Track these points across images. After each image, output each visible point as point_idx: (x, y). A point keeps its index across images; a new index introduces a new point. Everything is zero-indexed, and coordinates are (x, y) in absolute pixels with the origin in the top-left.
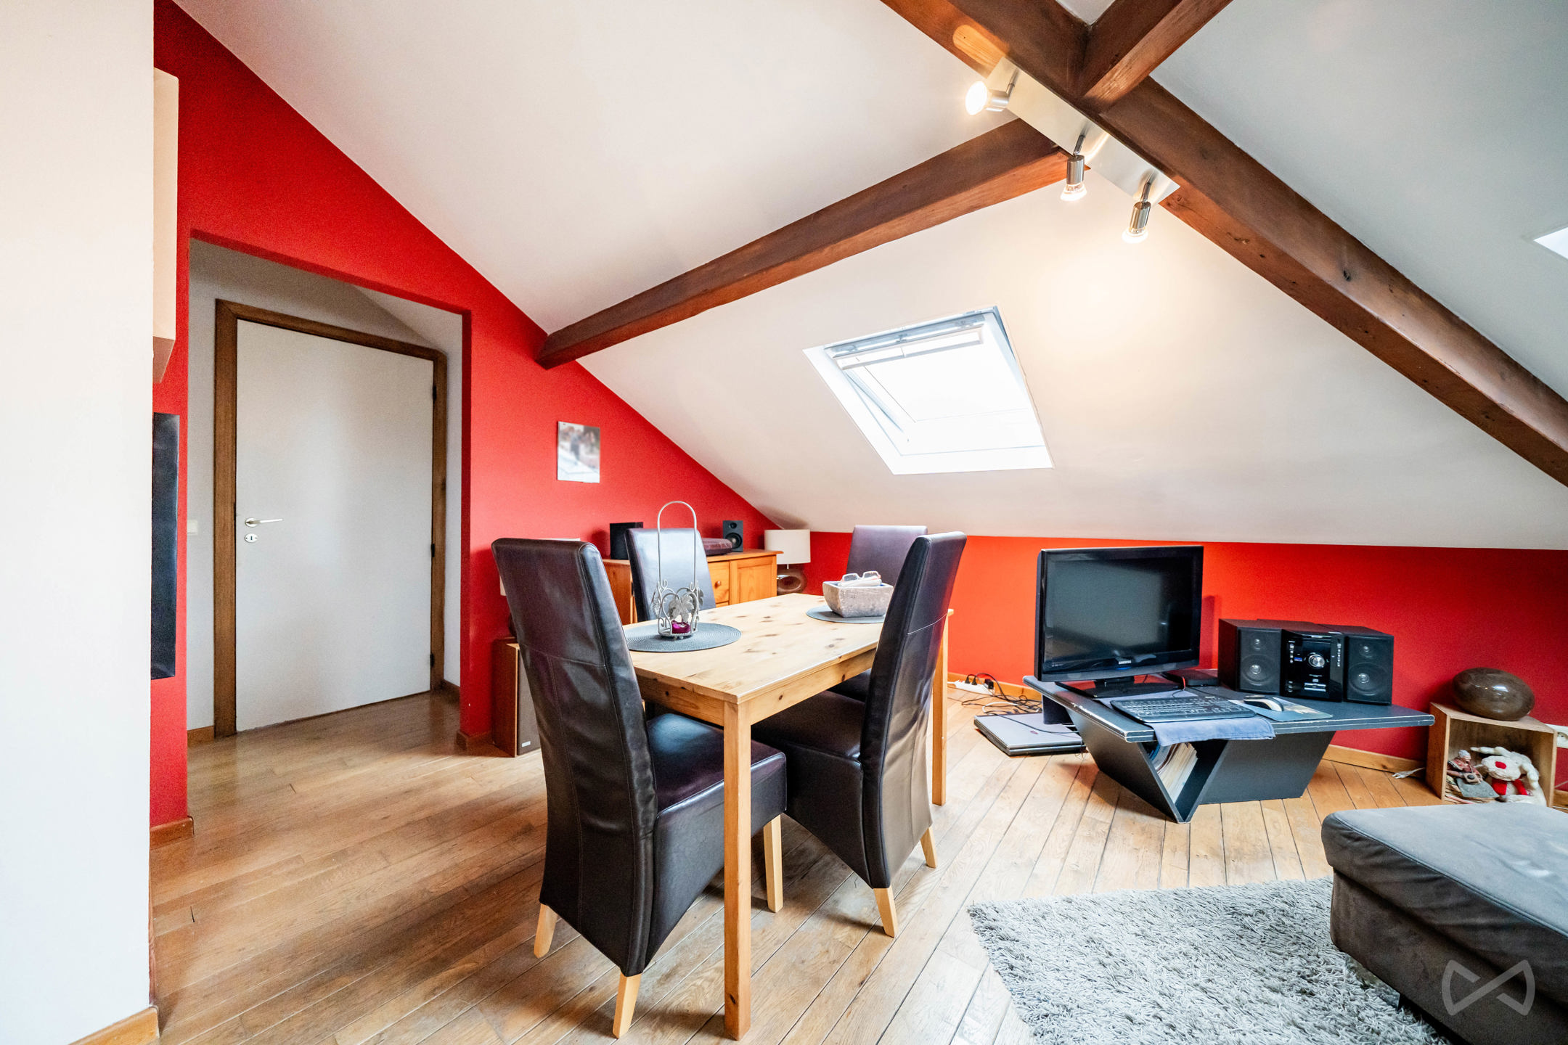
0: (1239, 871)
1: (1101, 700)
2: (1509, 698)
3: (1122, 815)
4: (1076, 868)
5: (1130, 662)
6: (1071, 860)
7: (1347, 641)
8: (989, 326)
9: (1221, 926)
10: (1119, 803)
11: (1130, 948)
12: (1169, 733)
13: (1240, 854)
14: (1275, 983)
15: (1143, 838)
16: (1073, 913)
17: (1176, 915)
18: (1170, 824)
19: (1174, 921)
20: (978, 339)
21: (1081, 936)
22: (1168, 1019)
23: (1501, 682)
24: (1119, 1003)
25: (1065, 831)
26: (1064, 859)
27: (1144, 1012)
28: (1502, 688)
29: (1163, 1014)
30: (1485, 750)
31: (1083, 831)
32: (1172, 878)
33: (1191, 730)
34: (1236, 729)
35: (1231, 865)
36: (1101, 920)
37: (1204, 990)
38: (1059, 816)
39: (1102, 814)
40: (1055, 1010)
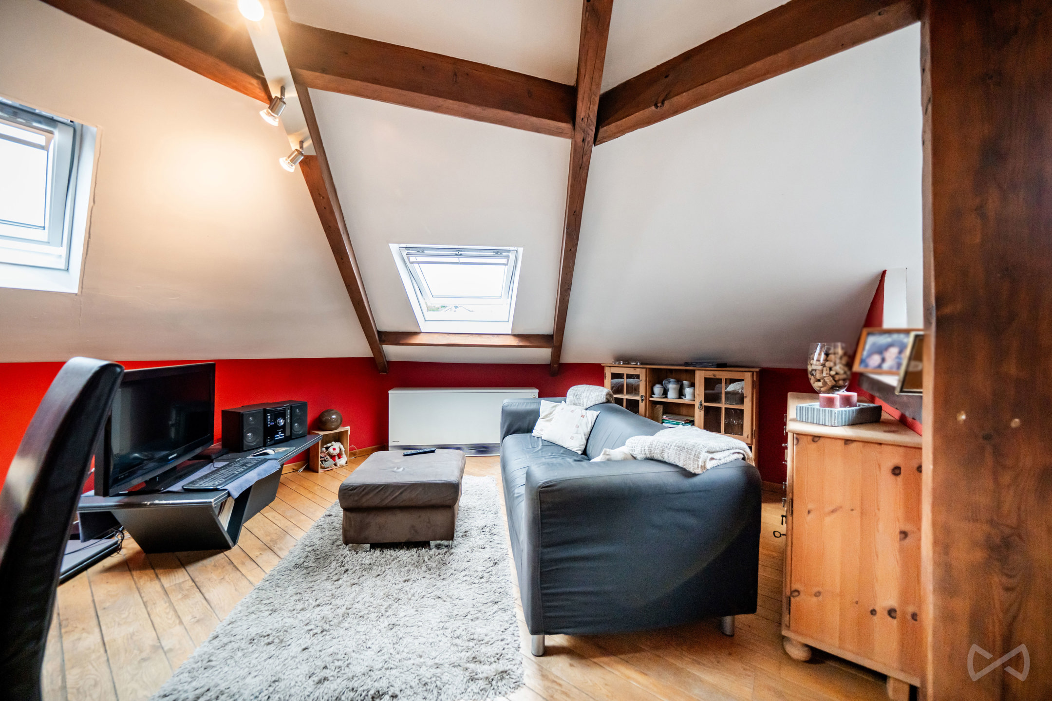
0: (281, 549)
3: (193, 569)
4: (195, 620)
5: (175, 455)
6: (187, 619)
7: (292, 408)
9: (298, 575)
10: (183, 564)
11: (270, 623)
12: (236, 489)
13: (275, 542)
14: (335, 578)
15: (220, 570)
16: (226, 640)
17: (278, 589)
18: (227, 553)
19: (279, 593)
20: (43, 144)
21: (243, 645)
22: (319, 630)
24: (295, 649)
25: (161, 608)
26: (181, 622)
27: (307, 640)
29: (315, 631)
30: (329, 445)
31: (175, 597)
32: (257, 577)
33: (247, 481)
34: (265, 471)
35: (275, 549)
36: (245, 627)
37: (318, 605)
38: (145, 603)
39: (179, 578)
40: (271, 689)
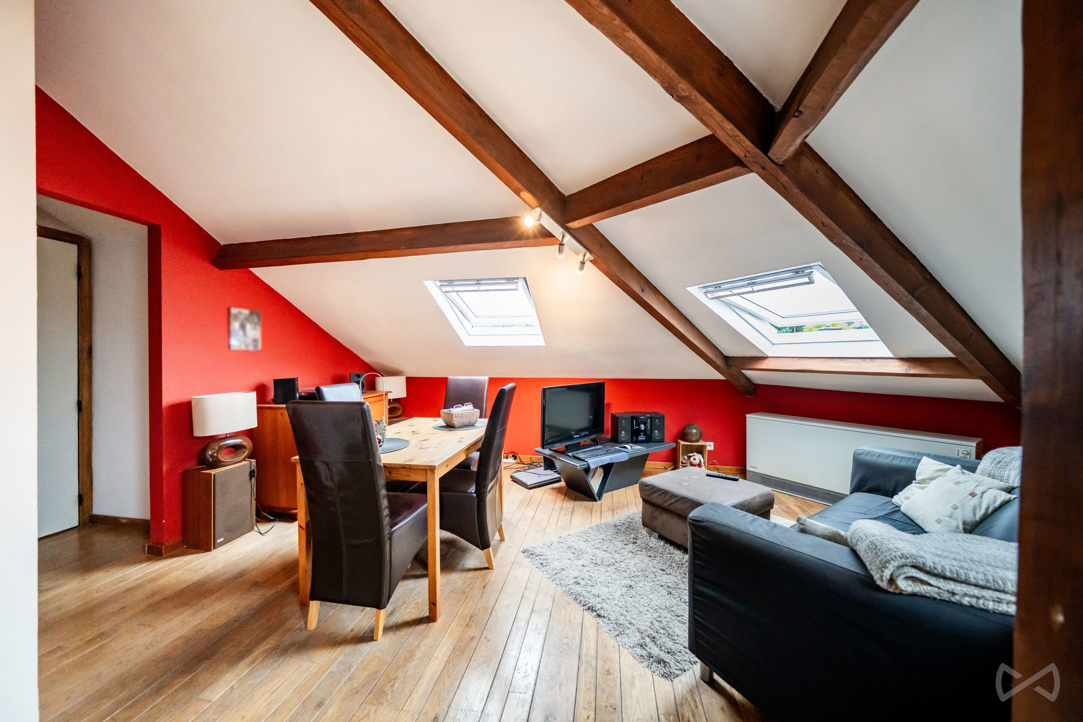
0: (617, 513)
1: (568, 454)
2: (696, 434)
3: (578, 503)
4: (561, 526)
5: (578, 436)
6: (559, 524)
7: (651, 418)
8: (521, 283)
9: (611, 531)
10: (576, 499)
11: (582, 545)
12: (593, 463)
13: (618, 508)
14: (626, 543)
15: (585, 510)
16: (562, 541)
17: (597, 532)
18: (594, 503)
19: (596, 534)
20: (515, 288)
21: (565, 547)
22: (594, 562)
23: (694, 429)
24: (580, 563)
25: (556, 514)
26: (557, 524)
27: (588, 562)
28: (694, 431)
29: (593, 561)
30: (691, 454)
31: (563, 512)
32: (596, 520)
33: (601, 460)
34: (616, 458)
35: (615, 512)
36: (572, 540)
37: (606, 551)
38: (553, 509)
39: (569, 505)
40: (559, 571)
